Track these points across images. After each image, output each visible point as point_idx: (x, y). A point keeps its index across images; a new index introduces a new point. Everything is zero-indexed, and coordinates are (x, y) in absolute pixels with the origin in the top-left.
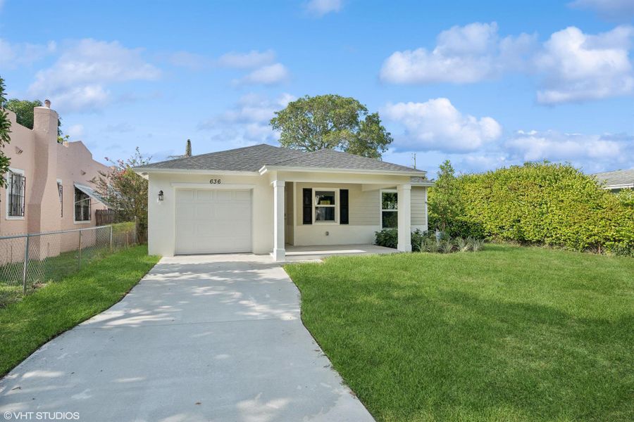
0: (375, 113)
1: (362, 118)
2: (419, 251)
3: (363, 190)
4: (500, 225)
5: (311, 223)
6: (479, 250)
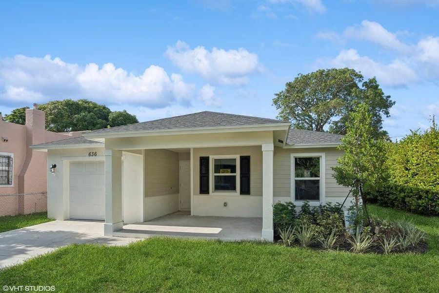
5: (209, 193)
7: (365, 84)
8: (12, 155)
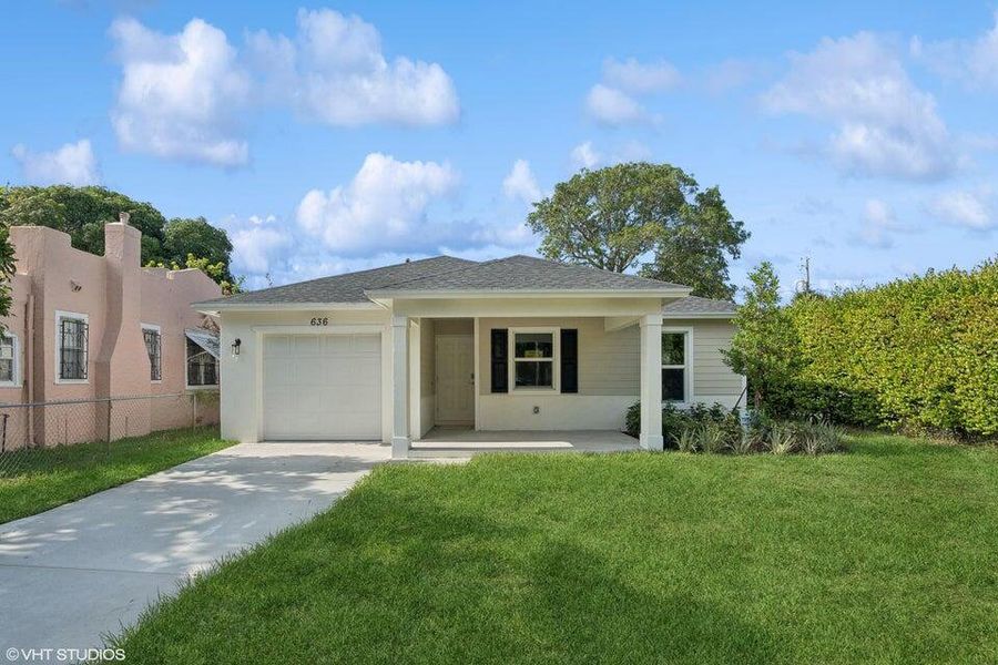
0: (712, 187)
1: (690, 199)
2: (676, 448)
3: (606, 330)
4: (912, 396)
5: (507, 392)
6: (818, 451)
7: (701, 198)
8: (85, 318)
